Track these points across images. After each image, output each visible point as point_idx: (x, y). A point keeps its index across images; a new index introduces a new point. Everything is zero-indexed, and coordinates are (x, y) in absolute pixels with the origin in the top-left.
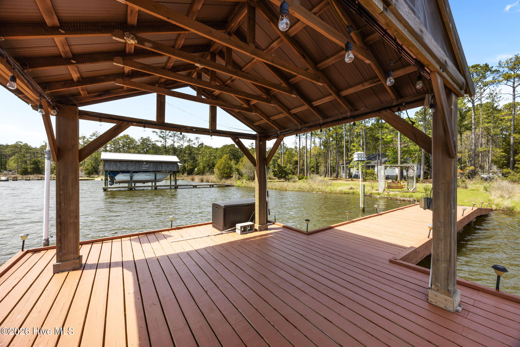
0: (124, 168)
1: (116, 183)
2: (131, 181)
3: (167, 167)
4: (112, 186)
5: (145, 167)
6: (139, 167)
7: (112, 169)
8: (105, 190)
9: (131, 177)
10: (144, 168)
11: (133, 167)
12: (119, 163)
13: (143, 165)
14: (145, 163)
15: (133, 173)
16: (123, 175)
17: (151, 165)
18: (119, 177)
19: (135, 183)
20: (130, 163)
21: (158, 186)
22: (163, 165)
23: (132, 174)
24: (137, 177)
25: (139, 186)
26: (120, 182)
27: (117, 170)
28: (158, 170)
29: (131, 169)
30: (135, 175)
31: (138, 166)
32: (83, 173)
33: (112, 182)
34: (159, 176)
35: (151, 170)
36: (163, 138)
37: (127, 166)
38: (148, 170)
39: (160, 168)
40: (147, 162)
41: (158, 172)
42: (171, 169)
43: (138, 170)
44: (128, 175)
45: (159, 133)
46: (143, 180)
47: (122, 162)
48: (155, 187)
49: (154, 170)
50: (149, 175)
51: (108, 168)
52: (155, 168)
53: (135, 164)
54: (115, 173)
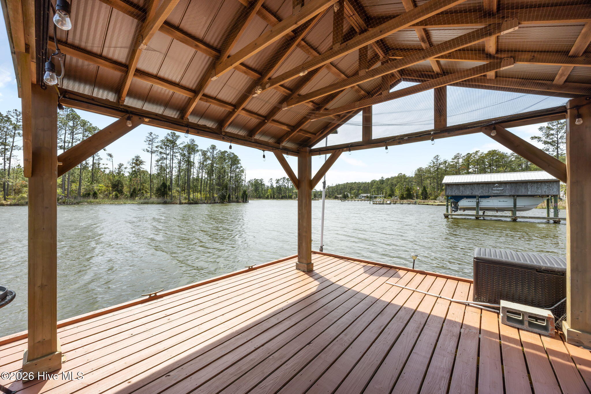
0: (468, 193)
1: (460, 209)
2: (477, 208)
3: (538, 188)
4: (456, 213)
5: (497, 190)
6: (489, 191)
7: (454, 194)
8: (446, 217)
9: (478, 203)
10: (495, 192)
11: (480, 191)
12: (462, 187)
13: (494, 187)
14: (496, 185)
15: (480, 199)
16: (468, 201)
17: (506, 186)
18: (463, 203)
19: (484, 210)
20: (476, 186)
21: (519, 217)
22: (529, 187)
23: (478, 199)
24: (485, 203)
25: (489, 214)
26: (464, 209)
27: (460, 194)
28: (520, 194)
29: (477, 193)
30: (483, 201)
31: (488, 189)
32: (443, 198)
33: (456, 208)
34: (521, 203)
35: (507, 193)
36: (551, 144)
37: (471, 189)
38: (501, 194)
39: (523, 190)
40: (501, 183)
41: (518, 196)
42: (545, 192)
43: (487, 194)
44: (474, 201)
45: (544, 138)
46: (494, 208)
47: (466, 186)
48: (514, 218)
49: (513, 194)
50: (505, 200)
51: (450, 193)
52: (513, 191)
53: (483, 187)
54: (457, 198)
